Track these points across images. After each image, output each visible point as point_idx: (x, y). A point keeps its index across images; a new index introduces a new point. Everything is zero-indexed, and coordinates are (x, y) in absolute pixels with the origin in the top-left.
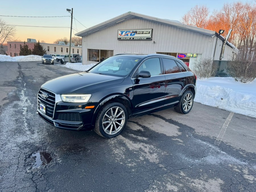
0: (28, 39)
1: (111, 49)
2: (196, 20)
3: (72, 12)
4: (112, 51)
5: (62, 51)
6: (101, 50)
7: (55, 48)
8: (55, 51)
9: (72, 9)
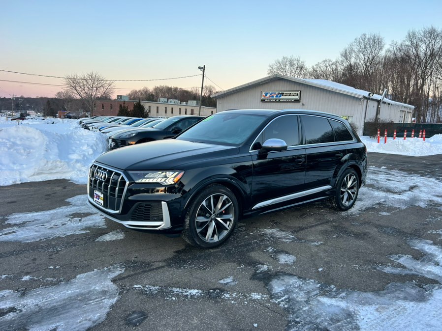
0: (118, 96)
2: (363, 57)
3: (204, 70)
5: (166, 112)
7: (158, 108)
9: (204, 66)
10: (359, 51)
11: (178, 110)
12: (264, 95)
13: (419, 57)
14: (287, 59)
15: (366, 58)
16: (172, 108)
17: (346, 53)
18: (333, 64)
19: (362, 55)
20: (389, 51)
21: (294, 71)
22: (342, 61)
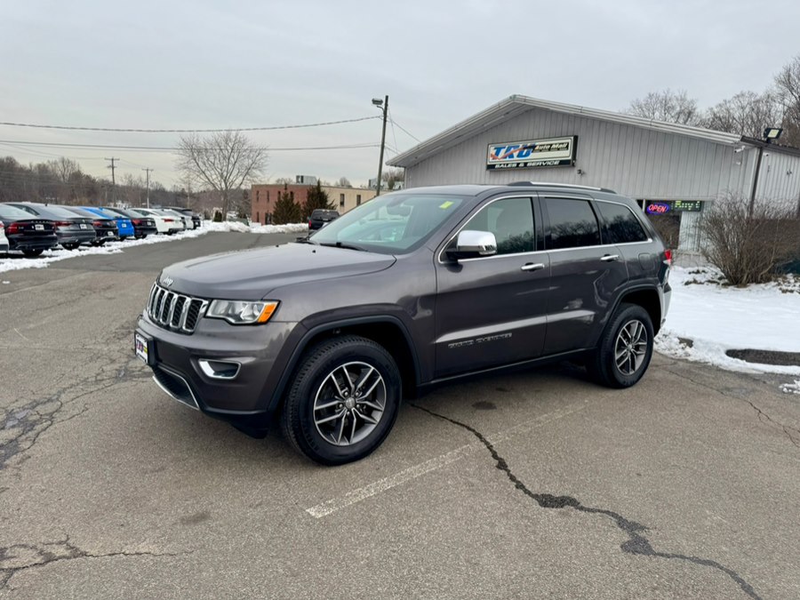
3: (386, 105)
9: (387, 97)
17: (789, 76)
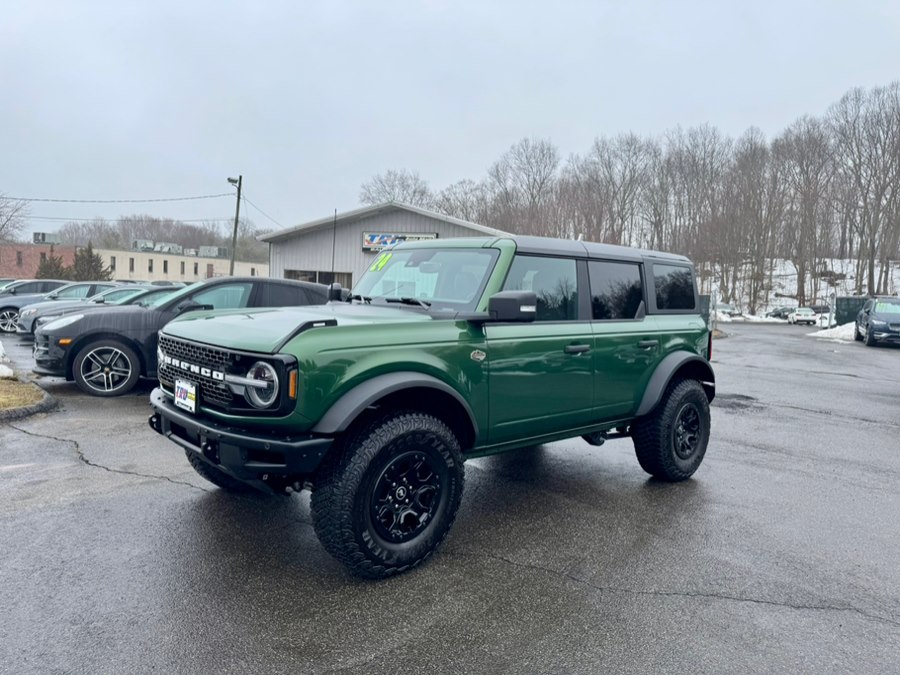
0: (36, 234)
1: (348, 271)
2: (526, 179)
4: (349, 275)
5: (151, 269)
6: (320, 273)
7: (132, 260)
8: (132, 269)
9: (241, 177)
10: (519, 168)
11: (180, 265)
12: (369, 238)
13: (614, 184)
14: (395, 175)
15: (531, 180)
16: (166, 263)
17: (498, 170)
18: (476, 189)
19: (524, 176)
20: (566, 170)
21: (408, 199)
22: (493, 185)
